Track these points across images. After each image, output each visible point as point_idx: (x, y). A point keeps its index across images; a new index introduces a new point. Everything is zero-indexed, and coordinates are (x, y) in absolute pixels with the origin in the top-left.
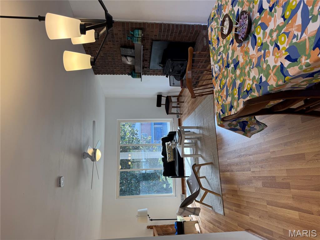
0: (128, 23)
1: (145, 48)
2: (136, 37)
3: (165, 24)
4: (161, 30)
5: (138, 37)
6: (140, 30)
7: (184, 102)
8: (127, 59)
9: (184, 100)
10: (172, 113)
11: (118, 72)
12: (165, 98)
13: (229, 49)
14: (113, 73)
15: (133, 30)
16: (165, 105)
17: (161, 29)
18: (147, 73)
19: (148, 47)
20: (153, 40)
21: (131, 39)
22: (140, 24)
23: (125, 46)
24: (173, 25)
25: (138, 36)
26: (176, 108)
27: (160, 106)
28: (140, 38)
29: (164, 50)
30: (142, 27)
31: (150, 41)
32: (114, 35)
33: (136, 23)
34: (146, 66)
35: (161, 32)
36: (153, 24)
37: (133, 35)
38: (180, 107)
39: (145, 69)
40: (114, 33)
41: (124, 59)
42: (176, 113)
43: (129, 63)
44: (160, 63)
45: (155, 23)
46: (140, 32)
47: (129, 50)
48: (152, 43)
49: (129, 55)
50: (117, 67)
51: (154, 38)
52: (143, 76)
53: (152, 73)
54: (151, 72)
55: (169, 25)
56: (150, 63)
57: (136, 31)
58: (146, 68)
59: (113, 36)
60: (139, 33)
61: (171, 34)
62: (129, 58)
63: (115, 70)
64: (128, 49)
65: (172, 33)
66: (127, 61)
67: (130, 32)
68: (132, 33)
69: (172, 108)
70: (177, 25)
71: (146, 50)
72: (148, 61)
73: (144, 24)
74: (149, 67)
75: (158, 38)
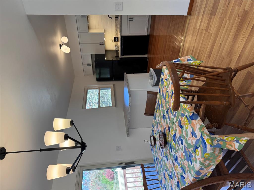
13: (170, 123)
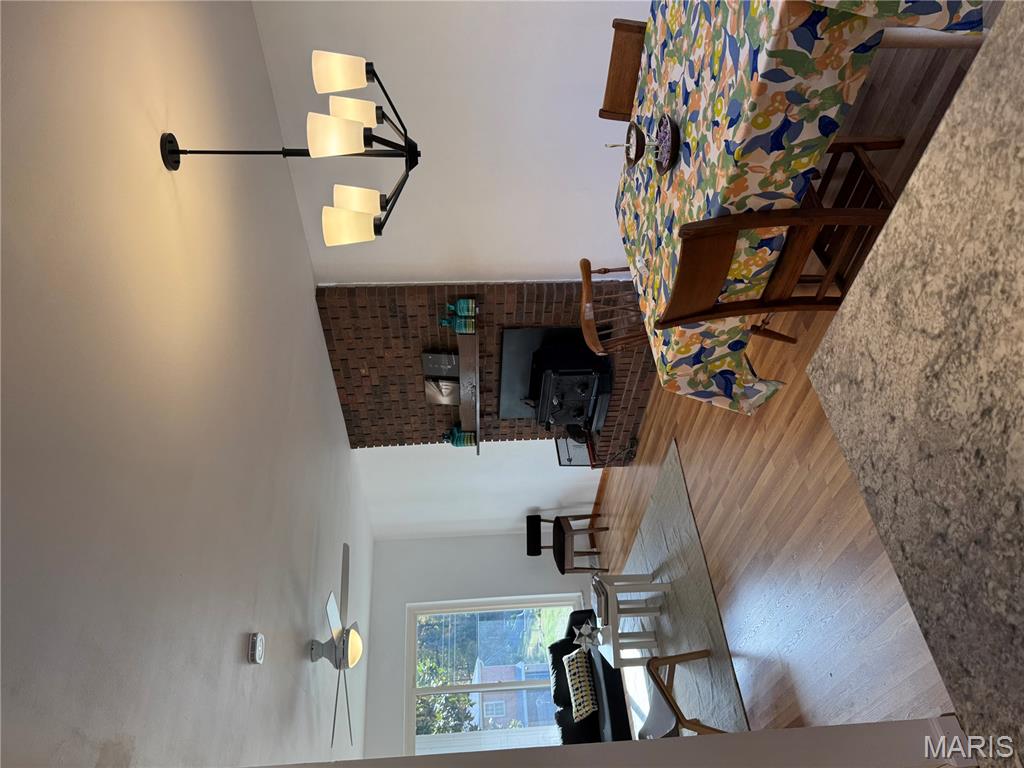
0: (441, 287)
1: (485, 351)
2: (461, 317)
3: (530, 285)
4: (523, 298)
5: (466, 317)
6: (470, 301)
7: (607, 529)
8: (438, 386)
9: (608, 524)
10: (576, 568)
11: (416, 435)
12: (552, 524)
14: (401, 439)
15: (453, 300)
16: (554, 547)
17: (520, 294)
18: (494, 432)
19: (492, 348)
20: (503, 328)
21: (450, 323)
22: (470, 287)
23: (434, 350)
24: (550, 285)
25: (466, 314)
26: (587, 557)
27: (539, 553)
28: (472, 317)
29: (534, 354)
30: (476, 292)
31: (496, 330)
32: (409, 319)
33: (461, 287)
34: (489, 409)
35: (523, 302)
36: (501, 287)
37: (454, 314)
38: (598, 553)
39: (487, 419)
40: (410, 312)
41: (431, 388)
42: (588, 566)
43: (445, 400)
44: (526, 398)
45: (505, 283)
46: (471, 303)
47: (444, 358)
48: (502, 334)
49: (444, 374)
50: (412, 419)
51: (505, 321)
52: (483, 444)
53: (507, 431)
54: (505, 427)
55: (540, 285)
56: (498, 397)
57: (462, 301)
58: (489, 414)
59: (406, 322)
60: (467, 308)
61: (546, 308)
62: (444, 385)
63: (407, 427)
64: (443, 356)
65: (549, 303)
66: (438, 394)
67: (448, 305)
68: (453, 308)
69: (575, 558)
70: (560, 286)
71: (488, 356)
72: (495, 393)
73: (481, 286)
74: (498, 413)
75: (514, 321)
